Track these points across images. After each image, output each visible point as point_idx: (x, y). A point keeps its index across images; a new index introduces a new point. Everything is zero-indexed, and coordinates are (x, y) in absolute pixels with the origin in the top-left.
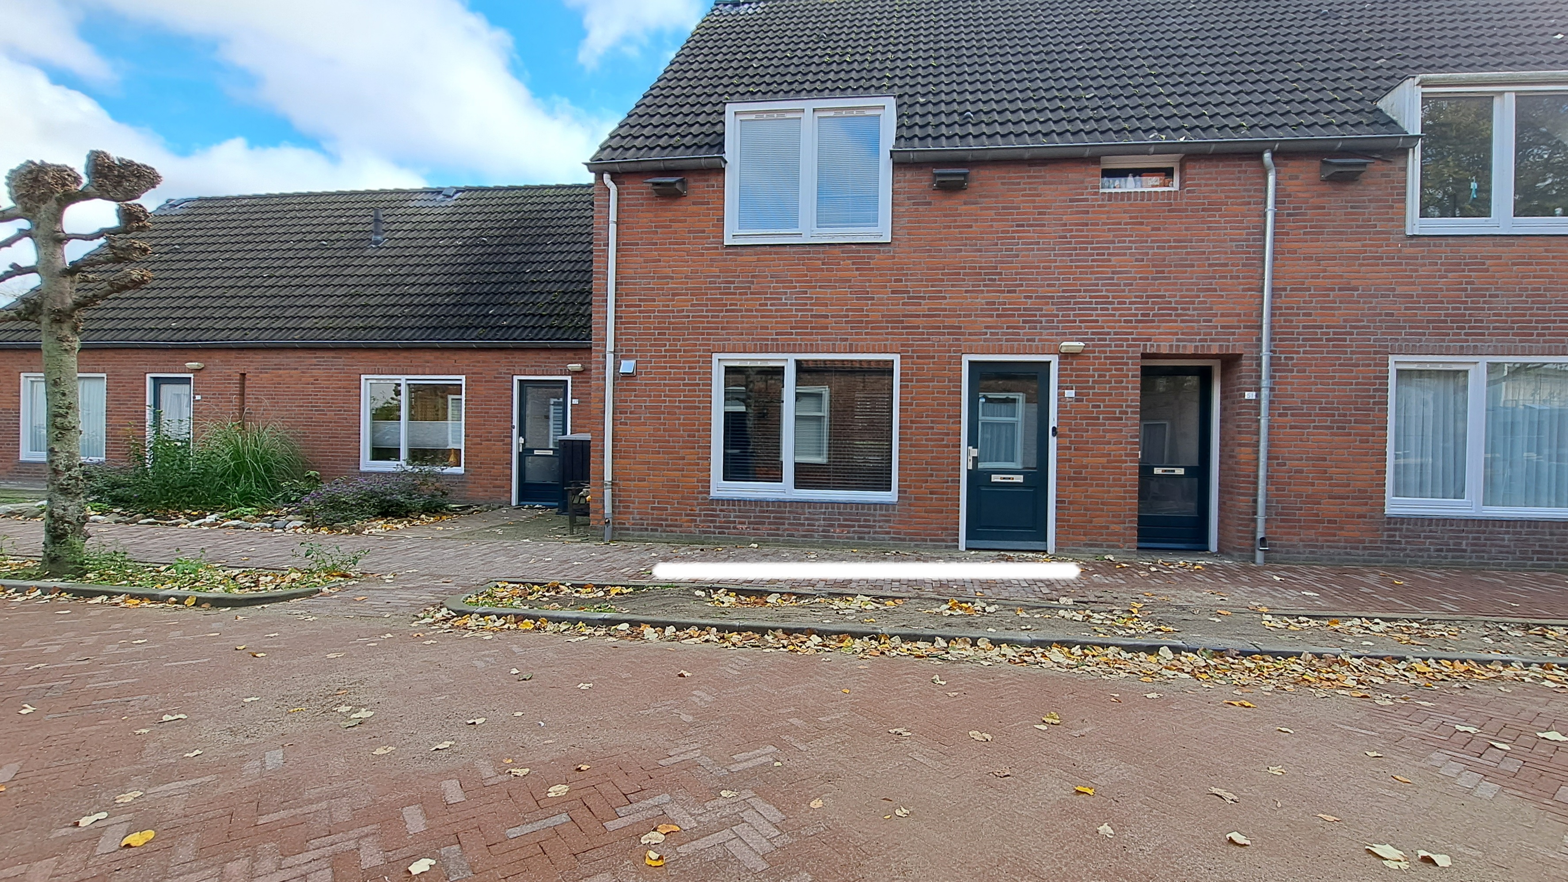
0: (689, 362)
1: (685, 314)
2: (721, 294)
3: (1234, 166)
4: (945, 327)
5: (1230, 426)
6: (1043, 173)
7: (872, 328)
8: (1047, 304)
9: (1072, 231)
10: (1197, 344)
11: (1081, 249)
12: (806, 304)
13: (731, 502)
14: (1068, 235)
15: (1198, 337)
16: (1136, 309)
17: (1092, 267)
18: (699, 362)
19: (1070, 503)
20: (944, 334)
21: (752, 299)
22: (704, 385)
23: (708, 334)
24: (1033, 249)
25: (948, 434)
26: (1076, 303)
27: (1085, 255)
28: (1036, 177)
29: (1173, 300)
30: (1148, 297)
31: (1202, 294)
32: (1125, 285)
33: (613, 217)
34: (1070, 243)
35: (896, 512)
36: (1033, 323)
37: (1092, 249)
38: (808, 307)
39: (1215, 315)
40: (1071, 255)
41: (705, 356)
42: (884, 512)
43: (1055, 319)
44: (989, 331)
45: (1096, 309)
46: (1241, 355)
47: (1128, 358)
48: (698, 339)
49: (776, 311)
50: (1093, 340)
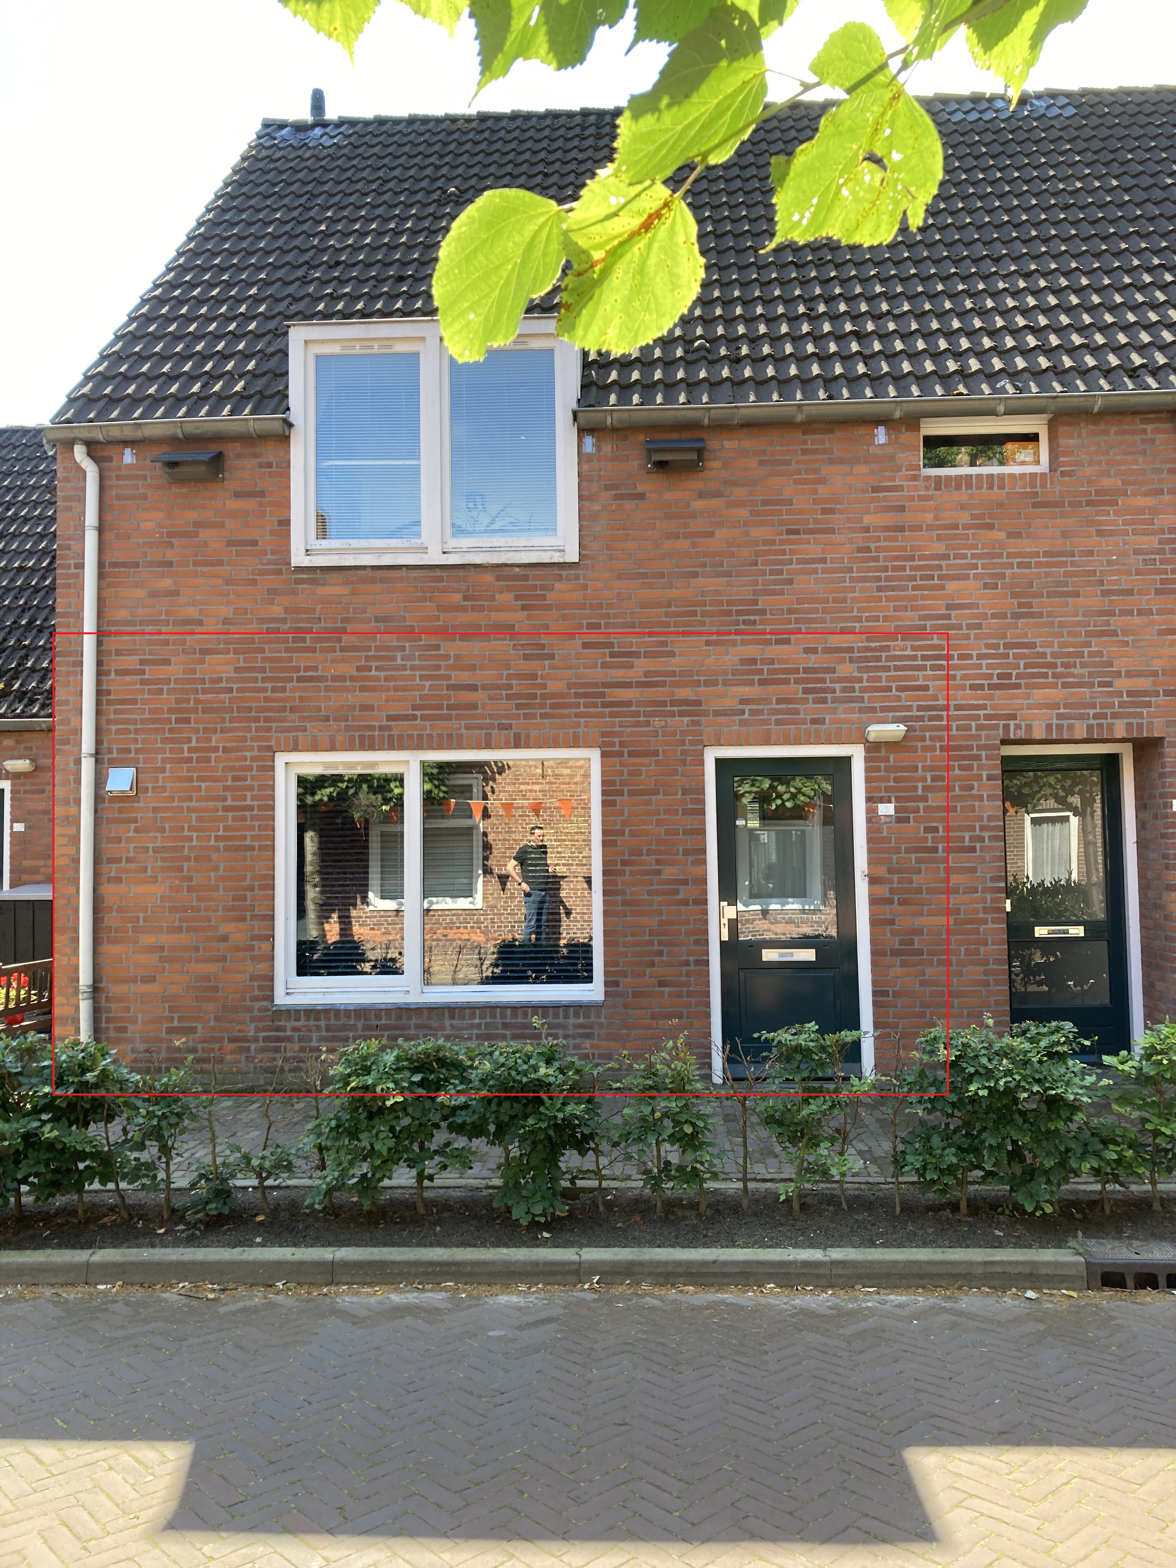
0: (233, 769)
1: (224, 685)
2: (288, 650)
3: (1134, 432)
4: (674, 703)
5: (1153, 855)
6: (827, 445)
7: (552, 706)
8: (842, 661)
9: (878, 539)
10: (1092, 721)
11: (895, 569)
12: (438, 667)
13: (312, 1013)
14: (873, 546)
15: (1092, 712)
16: (989, 666)
17: (915, 598)
18: (250, 768)
19: (897, 994)
20: (672, 714)
21: (343, 660)
22: (260, 808)
23: (267, 720)
24: (816, 571)
25: (685, 882)
26: (889, 659)
27: (900, 579)
28: (815, 452)
29: (1048, 651)
30: (1007, 646)
31: (1094, 641)
32: (969, 627)
33: (91, 517)
34: (876, 559)
35: (603, 1020)
36: (820, 694)
37: (912, 568)
38: (442, 672)
39: (1118, 674)
40: (879, 579)
41: (262, 759)
42: (581, 1020)
43: (857, 686)
44: (747, 708)
45: (924, 668)
46: (1161, 739)
47: (980, 748)
48: (249, 729)
49: (387, 679)
50: (921, 719)
